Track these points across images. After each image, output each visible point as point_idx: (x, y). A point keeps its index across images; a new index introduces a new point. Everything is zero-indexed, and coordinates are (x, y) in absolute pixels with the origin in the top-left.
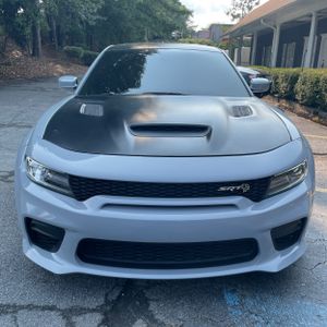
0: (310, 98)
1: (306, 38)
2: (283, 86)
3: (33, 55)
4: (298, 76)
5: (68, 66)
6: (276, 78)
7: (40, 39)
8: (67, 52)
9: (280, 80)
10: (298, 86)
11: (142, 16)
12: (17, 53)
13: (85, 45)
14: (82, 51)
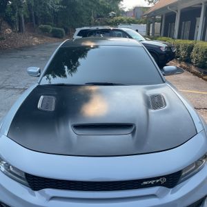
0: (201, 62)
1: (197, 19)
2: (183, 53)
3: (19, 31)
4: (193, 46)
5: (42, 38)
6: (178, 47)
7: (23, 21)
8: (41, 29)
9: (180, 49)
10: (193, 54)
11: (90, 3)
12: (9, 31)
13: (52, 23)
14: (51, 28)
